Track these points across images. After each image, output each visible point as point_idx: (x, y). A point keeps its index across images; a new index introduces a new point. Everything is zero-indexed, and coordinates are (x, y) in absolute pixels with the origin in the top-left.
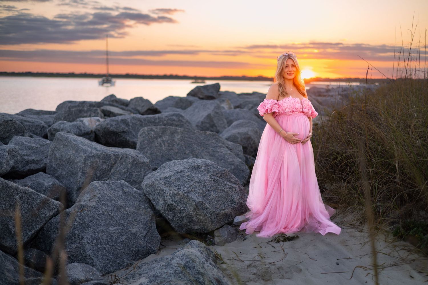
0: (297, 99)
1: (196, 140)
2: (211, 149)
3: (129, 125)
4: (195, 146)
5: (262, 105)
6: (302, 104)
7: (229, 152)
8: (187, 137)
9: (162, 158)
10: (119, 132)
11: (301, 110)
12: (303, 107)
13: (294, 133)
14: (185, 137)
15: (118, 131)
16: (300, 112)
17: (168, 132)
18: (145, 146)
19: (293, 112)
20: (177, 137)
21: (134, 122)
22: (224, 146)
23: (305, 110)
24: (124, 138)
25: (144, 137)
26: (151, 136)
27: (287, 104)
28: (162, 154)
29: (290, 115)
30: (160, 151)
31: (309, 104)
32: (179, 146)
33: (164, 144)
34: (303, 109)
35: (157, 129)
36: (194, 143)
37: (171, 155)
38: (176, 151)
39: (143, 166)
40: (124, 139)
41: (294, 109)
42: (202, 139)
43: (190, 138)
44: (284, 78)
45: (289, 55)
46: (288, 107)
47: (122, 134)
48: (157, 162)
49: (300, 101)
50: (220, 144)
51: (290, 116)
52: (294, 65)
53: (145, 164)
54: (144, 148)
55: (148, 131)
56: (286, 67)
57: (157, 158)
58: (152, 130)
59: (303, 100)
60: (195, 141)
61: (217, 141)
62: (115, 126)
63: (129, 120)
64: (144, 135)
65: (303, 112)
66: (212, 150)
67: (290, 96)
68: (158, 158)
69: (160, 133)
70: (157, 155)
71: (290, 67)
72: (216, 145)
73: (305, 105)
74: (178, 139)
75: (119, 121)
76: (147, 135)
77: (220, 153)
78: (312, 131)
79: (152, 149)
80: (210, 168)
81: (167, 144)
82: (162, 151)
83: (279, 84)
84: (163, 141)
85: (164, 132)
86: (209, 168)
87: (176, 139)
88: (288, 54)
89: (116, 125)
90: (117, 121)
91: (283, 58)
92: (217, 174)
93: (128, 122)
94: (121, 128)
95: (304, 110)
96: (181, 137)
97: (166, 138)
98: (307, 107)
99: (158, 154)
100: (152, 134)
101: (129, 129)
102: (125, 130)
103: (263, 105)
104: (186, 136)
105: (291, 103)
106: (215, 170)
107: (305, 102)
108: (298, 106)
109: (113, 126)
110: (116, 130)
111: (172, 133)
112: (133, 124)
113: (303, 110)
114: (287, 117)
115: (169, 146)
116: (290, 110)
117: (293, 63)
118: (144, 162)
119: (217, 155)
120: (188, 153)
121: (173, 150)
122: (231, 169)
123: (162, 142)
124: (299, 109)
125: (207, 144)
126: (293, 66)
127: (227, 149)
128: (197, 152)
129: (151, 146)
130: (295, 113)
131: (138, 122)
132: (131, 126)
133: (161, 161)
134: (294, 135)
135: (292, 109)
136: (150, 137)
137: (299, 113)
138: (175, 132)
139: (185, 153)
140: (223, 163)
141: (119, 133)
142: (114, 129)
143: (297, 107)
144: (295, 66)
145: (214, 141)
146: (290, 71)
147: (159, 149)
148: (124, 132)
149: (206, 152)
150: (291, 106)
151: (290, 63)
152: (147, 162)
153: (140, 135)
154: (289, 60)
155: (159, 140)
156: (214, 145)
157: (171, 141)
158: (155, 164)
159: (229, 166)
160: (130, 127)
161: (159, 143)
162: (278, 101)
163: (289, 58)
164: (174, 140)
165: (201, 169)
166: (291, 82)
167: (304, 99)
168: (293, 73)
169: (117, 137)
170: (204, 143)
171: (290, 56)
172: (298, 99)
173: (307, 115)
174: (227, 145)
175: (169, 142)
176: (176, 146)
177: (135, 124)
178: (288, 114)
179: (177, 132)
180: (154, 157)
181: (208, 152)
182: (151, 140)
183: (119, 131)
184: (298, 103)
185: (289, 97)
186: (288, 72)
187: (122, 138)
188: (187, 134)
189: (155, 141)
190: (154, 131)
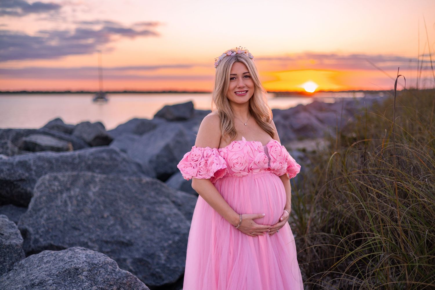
0: (256, 143)
1: (124, 193)
2: (145, 208)
3: (31, 170)
4: (122, 203)
5: (187, 159)
6: (267, 153)
7: (176, 210)
8: (109, 190)
9: (64, 226)
10: (15, 181)
11: (266, 166)
12: (270, 159)
13: (255, 216)
14: (106, 189)
15: (12, 179)
16: (265, 169)
17: (81, 181)
18: (40, 206)
19: (250, 170)
20: (94, 189)
21: (40, 163)
22: (167, 200)
23: (275, 164)
24: (22, 189)
25: (41, 191)
26: (54, 190)
27: (235, 154)
28: (65, 219)
29: (243, 176)
30: (62, 213)
31: (281, 152)
32: (96, 204)
33: (71, 203)
34: (269, 163)
35: (64, 176)
36: (121, 198)
37: (79, 220)
38: (89, 213)
39: (8, 252)
40: (23, 191)
41: (252, 165)
42: (134, 190)
43: (114, 190)
44: (229, 100)
45: (237, 53)
46: (239, 161)
47: (19, 183)
48: (54, 234)
49: (262, 148)
50: (162, 199)
51: (244, 179)
52: (248, 74)
53: (13, 248)
54: (39, 210)
55: (49, 181)
56: (231, 79)
57: (56, 226)
58: (56, 178)
59: (269, 145)
60: (121, 195)
61: (157, 193)
62: (8, 172)
63: (32, 162)
64: (43, 187)
65: (269, 169)
66: (148, 209)
67: (243, 138)
68: (58, 226)
69: (68, 183)
70: (57, 221)
71: (240, 78)
72: (155, 200)
73: (273, 154)
74: (94, 193)
75: (15, 163)
76: (48, 187)
77: (159, 214)
78: (290, 206)
79: (51, 211)
80: (98, 273)
81: (75, 202)
82: (66, 214)
83: (221, 113)
84: (70, 197)
85: (74, 180)
86: (96, 274)
87: (91, 194)
88: (235, 53)
89: (8, 170)
90: (12, 164)
91: (225, 61)
92: (111, 285)
93: (30, 165)
94: (18, 174)
95: (271, 164)
96: (100, 189)
97: (76, 191)
98: (278, 159)
99: (59, 219)
100: (55, 185)
101: (31, 175)
102: (23, 177)
103: (189, 158)
104: (109, 187)
105: (245, 152)
106: (108, 277)
107: (273, 148)
108: (260, 157)
109: (5, 173)
110: (8, 178)
111: (87, 184)
112: (37, 167)
113: (269, 165)
114: (238, 182)
115: (78, 205)
116: (242, 168)
117: (246, 71)
118: (12, 245)
119: (154, 217)
120: (108, 216)
121: (84, 211)
122: (174, 242)
123: (68, 199)
124: (262, 164)
125: (140, 200)
126: (246, 76)
127: (172, 205)
128: (123, 213)
129: (51, 206)
130: (254, 171)
131: (47, 165)
132: (35, 171)
133: (61, 232)
134: (254, 219)
135: (247, 164)
136: (51, 191)
137: (263, 171)
138: (92, 181)
139: (103, 217)
140: (163, 231)
141: (15, 183)
142: (6, 176)
143: (256, 160)
144: (250, 77)
145: (153, 194)
146: (239, 88)
147: (62, 211)
148: (22, 180)
149: (138, 213)
150: (245, 158)
151: (239, 70)
152: (17, 245)
153: (37, 188)
154: (238, 65)
155: (64, 195)
156: (152, 200)
157: (83, 196)
158: (51, 237)
159: (171, 237)
160: (33, 173)
161: (63, 200)
162: (220, 150)
163: (238, 61)
164: (87, 196)
165: (80, 276)
166: (245, 109)
167: (272, 141)
168: (247, 91)
169: (13, 187)
170: (136, 197)
171: (240, 57)
172: (260, 144)
173: (278, 174)
174: (174, 199)
175: (79, 198)
176: (89, 205)
177: (41, 167)
178: (239, 175)
179: (95, 182)
180: (51, 225)
181: (141, 213)
182: (53, 196)
183: (15, 179)
184: (260, 152)
185: (241, 140)
186: (237, 90)
187: (19, 189)
188: (111, 184)
189: (59, 197)
190: (59, 181)
